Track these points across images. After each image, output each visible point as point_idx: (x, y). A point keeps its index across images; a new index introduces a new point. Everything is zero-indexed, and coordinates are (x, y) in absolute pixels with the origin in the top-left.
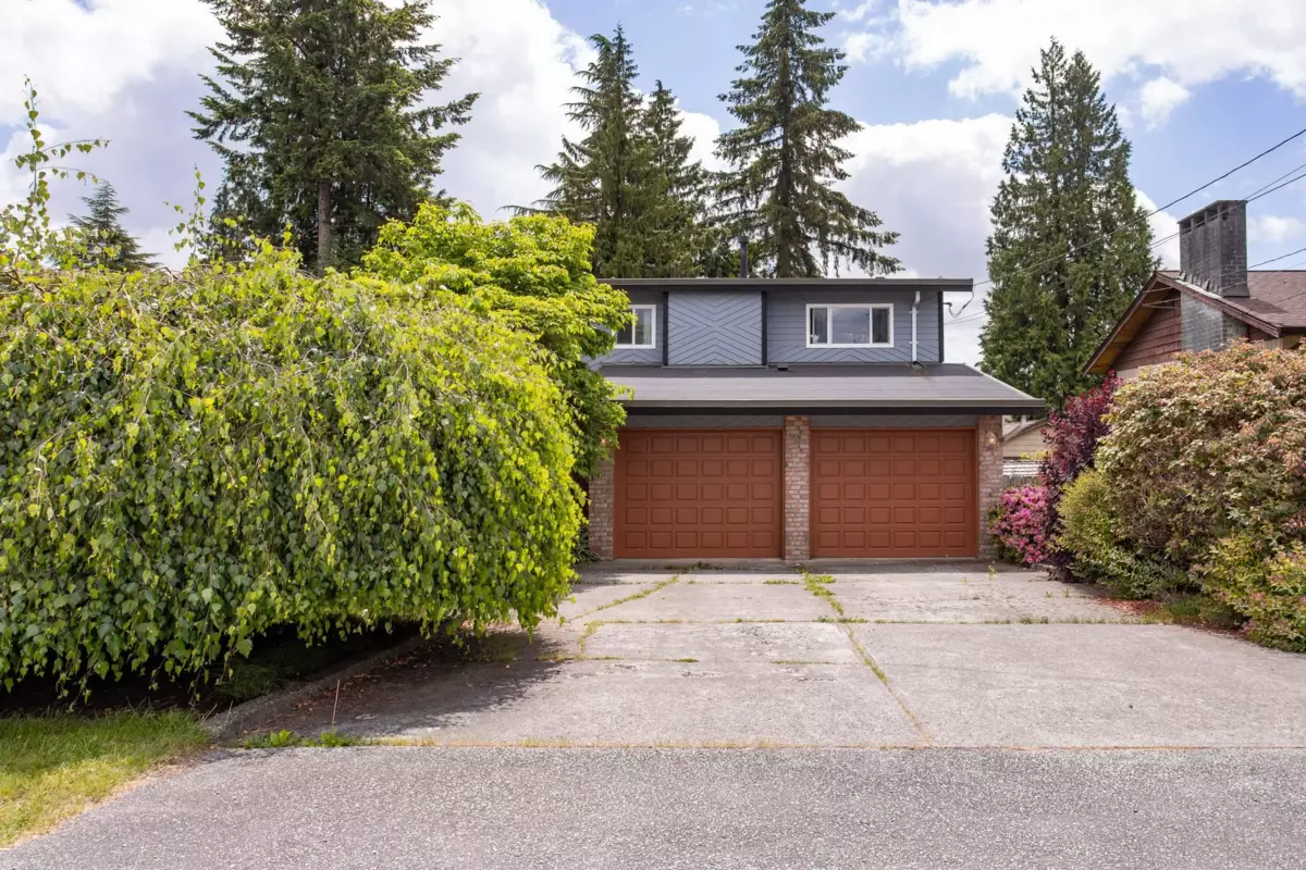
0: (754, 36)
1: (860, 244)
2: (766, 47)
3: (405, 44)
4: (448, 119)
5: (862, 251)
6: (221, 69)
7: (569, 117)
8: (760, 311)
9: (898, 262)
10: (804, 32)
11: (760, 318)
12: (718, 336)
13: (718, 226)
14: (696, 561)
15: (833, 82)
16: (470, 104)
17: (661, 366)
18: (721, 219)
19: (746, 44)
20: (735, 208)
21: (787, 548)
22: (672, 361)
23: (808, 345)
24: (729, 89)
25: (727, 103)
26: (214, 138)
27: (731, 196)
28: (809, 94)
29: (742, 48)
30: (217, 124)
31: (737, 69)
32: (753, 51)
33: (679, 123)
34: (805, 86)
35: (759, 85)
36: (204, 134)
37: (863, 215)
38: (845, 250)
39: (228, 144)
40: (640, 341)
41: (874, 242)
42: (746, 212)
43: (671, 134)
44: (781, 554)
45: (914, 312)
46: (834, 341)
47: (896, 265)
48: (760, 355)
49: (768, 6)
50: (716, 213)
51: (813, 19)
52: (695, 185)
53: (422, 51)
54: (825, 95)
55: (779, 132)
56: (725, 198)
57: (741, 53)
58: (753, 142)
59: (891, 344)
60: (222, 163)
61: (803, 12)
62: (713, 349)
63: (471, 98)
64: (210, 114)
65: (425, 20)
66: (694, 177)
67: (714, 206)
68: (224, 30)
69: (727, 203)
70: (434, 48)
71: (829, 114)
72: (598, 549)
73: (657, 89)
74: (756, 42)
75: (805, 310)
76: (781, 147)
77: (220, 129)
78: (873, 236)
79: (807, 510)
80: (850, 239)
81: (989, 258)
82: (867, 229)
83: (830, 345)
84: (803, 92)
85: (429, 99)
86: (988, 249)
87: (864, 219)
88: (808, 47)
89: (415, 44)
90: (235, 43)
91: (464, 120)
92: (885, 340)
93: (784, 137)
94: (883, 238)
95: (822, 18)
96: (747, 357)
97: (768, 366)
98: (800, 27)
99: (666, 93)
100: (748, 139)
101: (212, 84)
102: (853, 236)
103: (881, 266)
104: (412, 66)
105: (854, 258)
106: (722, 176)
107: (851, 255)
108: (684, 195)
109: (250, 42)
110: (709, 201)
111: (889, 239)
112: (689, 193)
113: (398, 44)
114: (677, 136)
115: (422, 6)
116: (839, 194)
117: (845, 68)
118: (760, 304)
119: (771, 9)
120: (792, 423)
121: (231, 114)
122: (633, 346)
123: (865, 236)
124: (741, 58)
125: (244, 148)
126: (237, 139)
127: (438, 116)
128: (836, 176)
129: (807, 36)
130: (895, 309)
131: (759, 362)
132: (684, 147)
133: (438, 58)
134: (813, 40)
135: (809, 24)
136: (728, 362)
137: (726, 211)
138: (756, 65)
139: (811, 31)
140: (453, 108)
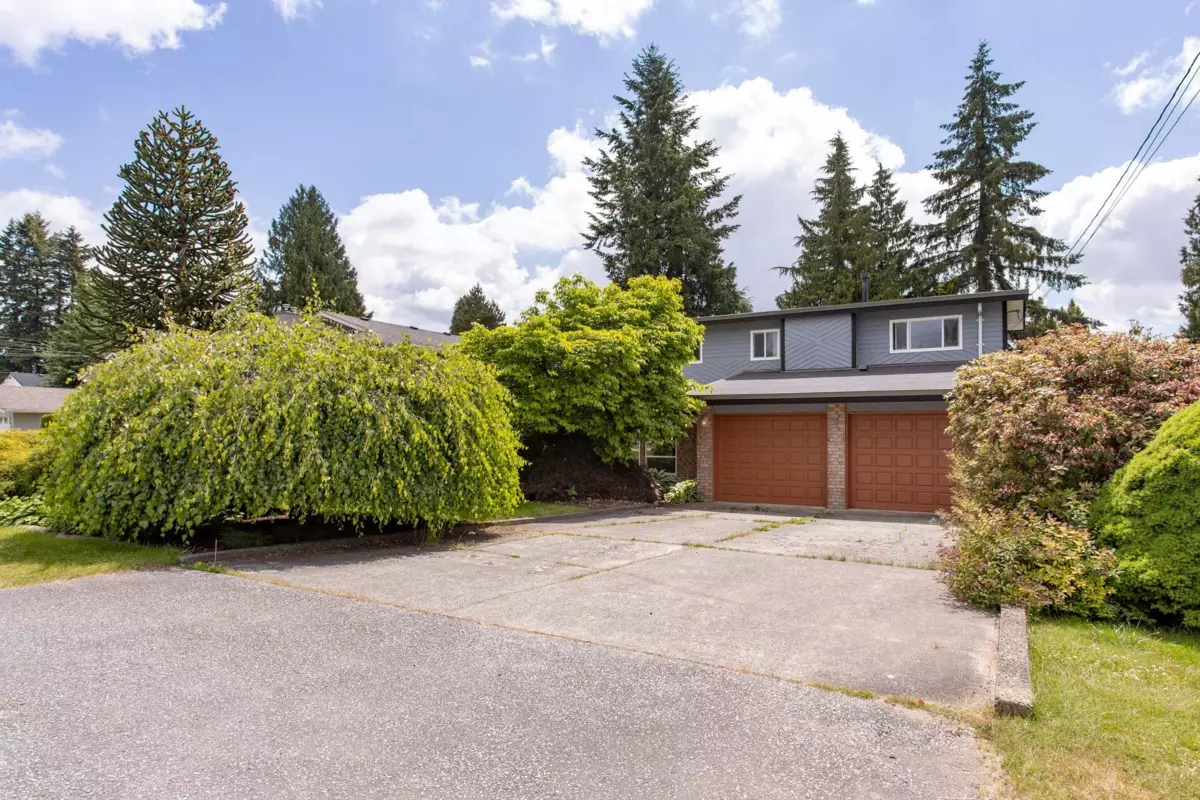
0: (955, 115)
1: (1047, 267)
2: (964, 121)
3: (700, 170)
4: (724, 215)
5: (1050, 272)
6: (598, 204)
7: (815, 201)
8: (850, 328)
9: (1083, 277)
10: (998, 102)
11: (850, 333)
12: (820, 348)
13: (927, 265)
14: (755, 505)
15: (1020, 138)
16: (736, 203)
17: (781, 371)
18: (928, 260)
19: (948, 123)
20: (942, 250)
21: (829, 500)
22: (787, 367)
23: (891, 351)
24: (933, 160)
25: (933, 171)
26: (595, 247)
27: (939, 241)
28: (1002, 151)
29: (945, 126)
30: (595, 239)
31: (943, 143)
32: (955, 126)
33: (896, 192)
34: (998, 146)
35: (958, 152)
36: (590, 246)
37: (1051, 243)
38: (1035, 273)
39: (603, 249)
40: (770, 354)
41: (1060, 264)
42: (949, 252)
43: (889, 201)
44: (825, 505)
45: (980, 320)
46: (913, 347)
47: (1082, 281)
48: (850, 361)
49: (967, 89)
50: (926, 256)
51: (1005, 90)
52: (909, 237)
53: (709, 174)
54: (1015, 150)
55: (977, 185)
56: (934, 243)
57: (944, 131)
58: (954, 198)
59: (960, 347)
60: (602, 262)
61: (997, 86)
62: (816, 358)
63: (737, 199)
64: (592, 233)
65: (713, 152)
66: (907, 231)
67: (925, 251)
68: (591, 184)
69: (935, 247)
70: (717, 171)
71: (1019, 165)
72: (703, 494)
73: (878, 169)
74: (957, 119)
75: (888, 325)
76: (979, 198)
77: (598, 242)
78: (1059, 259)
79: (843, 473)
80: (1038, 263)
81: (1184, 266)
82: (1055, 254)
83: (909, 350)
84: (997, 150)
85: (714, 204)
86: (1182, 258)
87: (1052, 247)
88: (1004, 114)
89: (707, 170)
90: (597, 190)
91: (734, 215)
92: (956, 343)
93: (982, 189)
94: (1068, 260)
95: (1013, 89)
96: (841, 362)
97: (856, 368)
98: (994, 99)
99: (885, 172)
100: (949, 197)
101: (592, 216)
102: (1041, 261)
103: (1068, 282)
104: (704, 184)
105: (1044, 279)
106: (930, 227)
107: (1041, 276)
108: (900, 245)
109: (606, 187)
110: (919, 248)
111: (1073, 261)
112: (904, 243)
113: (694, 172)
114: (894, 203)
115: (708, 144)
116: (1031, 229)
117: (1034, 125)
118: (850, 323)
119: (969, 90)
120: (832, 409)
121: (603, 231)
122: (765, 358)
123: (1050, 260)
124: (946, 134)
125: (613, 251)
126: (610, 246)
127: (717, 215)
128: (1031, 214)
129: (1003, 105)
130: (964, 319)
131: (850, 365)
132: (899, 209)
133: (719, 176)
134: (1007, 107)
135: (1002, 95)
136: (828, 367)
137: (935, 253)
138: (958, 137)
139: (1005, 100)
140: (726, 208)
